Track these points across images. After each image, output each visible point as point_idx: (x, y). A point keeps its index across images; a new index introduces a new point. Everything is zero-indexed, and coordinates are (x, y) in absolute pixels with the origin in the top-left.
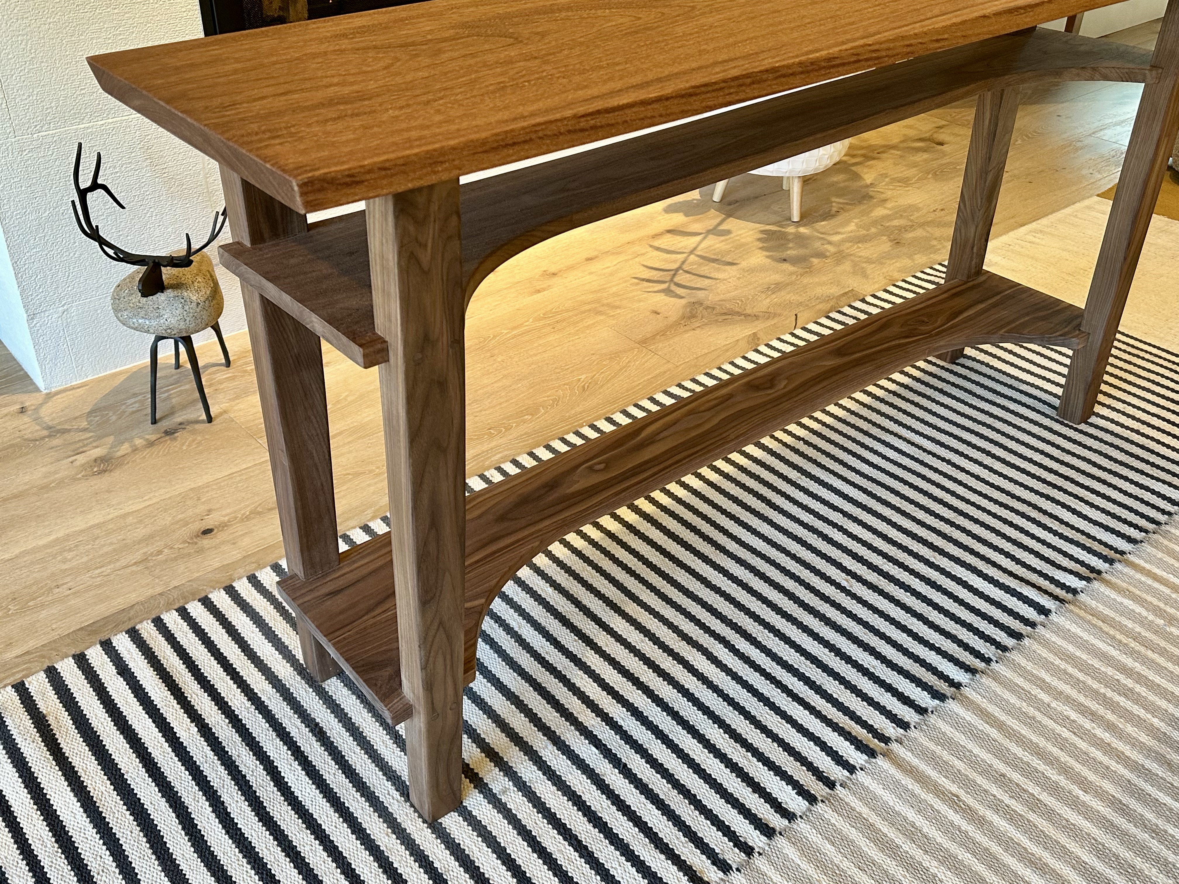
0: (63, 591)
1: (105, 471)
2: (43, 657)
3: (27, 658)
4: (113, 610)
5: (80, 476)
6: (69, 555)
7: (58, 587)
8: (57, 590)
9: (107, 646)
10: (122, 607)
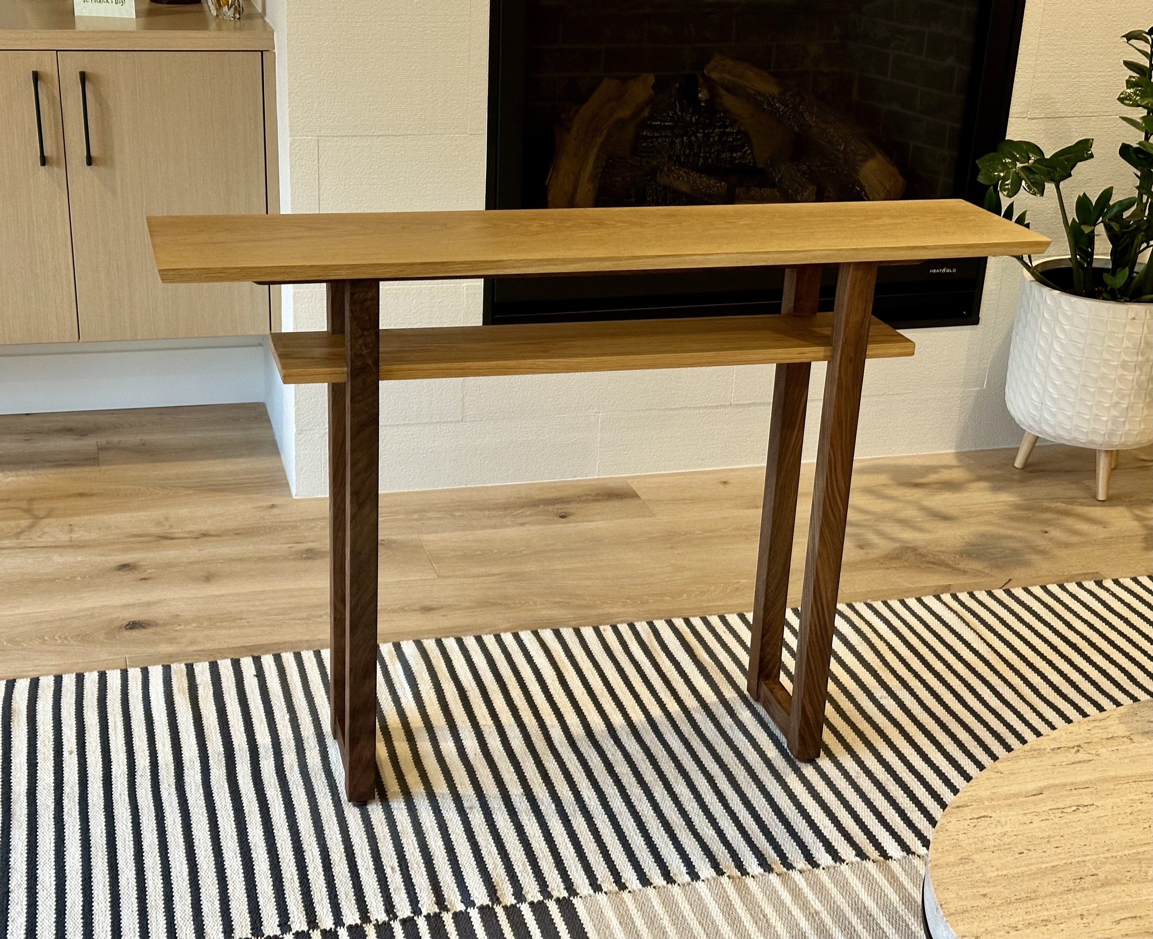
0: (244, 622)
1: (310, 558)
2: (211, 655)
3: (201, 653)
4: (269, 642)
5: (291, 557)
6: (257, 603)
7: (241, 619)
8: (239, 621)
9: (257, 661)
10: (277, 641)
